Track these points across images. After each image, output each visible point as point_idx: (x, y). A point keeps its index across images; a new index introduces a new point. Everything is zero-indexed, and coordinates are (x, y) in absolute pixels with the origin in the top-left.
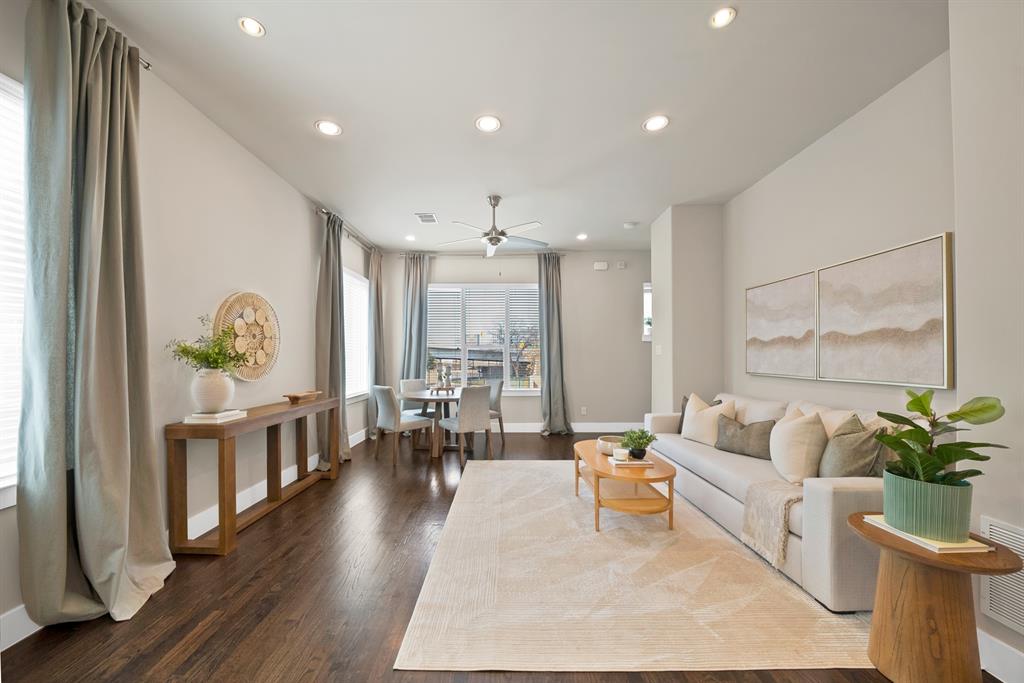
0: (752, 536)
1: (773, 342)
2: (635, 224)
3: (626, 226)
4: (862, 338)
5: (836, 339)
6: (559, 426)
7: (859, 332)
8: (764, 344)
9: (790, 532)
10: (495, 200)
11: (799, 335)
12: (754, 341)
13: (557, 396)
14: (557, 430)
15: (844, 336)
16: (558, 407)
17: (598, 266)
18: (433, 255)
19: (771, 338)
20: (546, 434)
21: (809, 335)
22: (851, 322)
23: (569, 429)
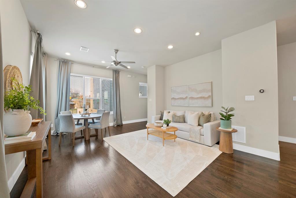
0: (192, 138)
1: (178, 99)
2: (145, 67)
3: (142, 67)
4: (197, 98)
5: (192, 98)
6: (119, 123)
7: (197, 97)
8: (176, 99)
9: (201, 135)
10: (117, 51)
11: (184, 97)
12: (173, 98)
13: (119, 114)
14: (119, 124)
15: (194, 98)
16: (119, 117)
17: (129, 76)
18: (73, 62)
19: (178, 98)
20: (116, 126)
21: (187, 97)
22: (195, 95)
23: (122, 124)
